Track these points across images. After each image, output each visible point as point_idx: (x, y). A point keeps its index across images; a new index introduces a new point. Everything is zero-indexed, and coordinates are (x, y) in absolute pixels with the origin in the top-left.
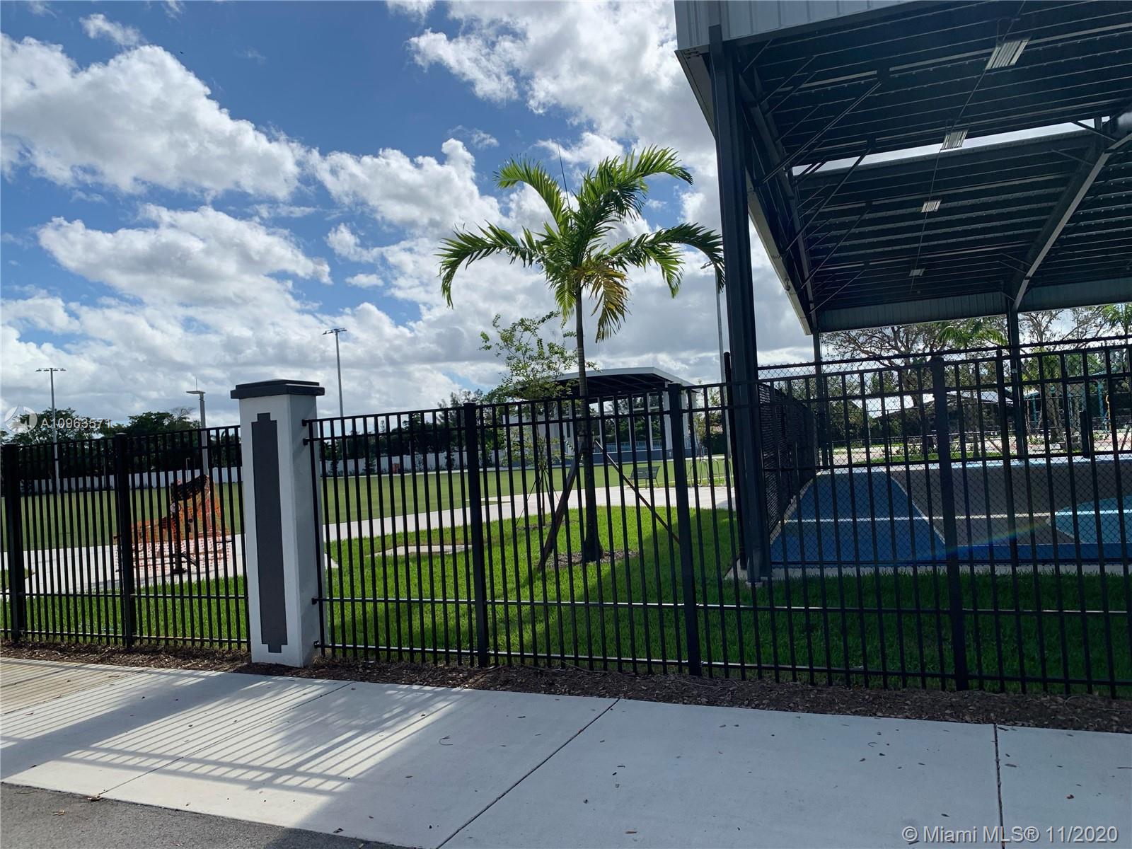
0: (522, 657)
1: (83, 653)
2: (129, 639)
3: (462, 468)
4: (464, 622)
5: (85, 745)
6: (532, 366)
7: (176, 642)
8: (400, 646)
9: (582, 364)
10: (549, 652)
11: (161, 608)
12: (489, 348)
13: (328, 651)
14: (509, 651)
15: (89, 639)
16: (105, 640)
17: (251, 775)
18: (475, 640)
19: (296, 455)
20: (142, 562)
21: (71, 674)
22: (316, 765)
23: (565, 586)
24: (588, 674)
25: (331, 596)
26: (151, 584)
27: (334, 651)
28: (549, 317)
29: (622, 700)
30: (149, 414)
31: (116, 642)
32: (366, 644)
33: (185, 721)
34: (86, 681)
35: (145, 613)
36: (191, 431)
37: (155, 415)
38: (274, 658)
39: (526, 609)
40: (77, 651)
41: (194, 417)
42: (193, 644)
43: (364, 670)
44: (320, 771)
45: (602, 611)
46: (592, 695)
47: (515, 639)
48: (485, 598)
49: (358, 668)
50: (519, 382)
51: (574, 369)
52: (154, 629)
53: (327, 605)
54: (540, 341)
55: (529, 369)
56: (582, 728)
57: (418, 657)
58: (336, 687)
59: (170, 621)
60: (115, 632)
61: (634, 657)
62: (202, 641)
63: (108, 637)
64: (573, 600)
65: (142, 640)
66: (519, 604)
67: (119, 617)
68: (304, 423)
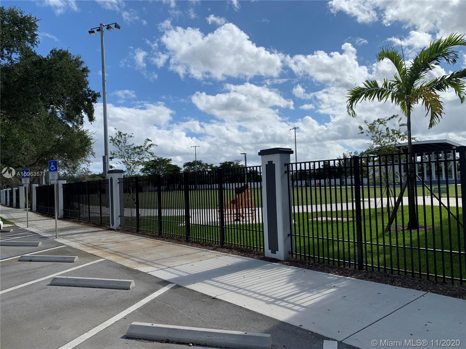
0: (379, 268)
1: (208, 246)
2: (222, 243)
3: (352, 185)
4: (352, 250)
5: (210, 279)
6: (384, 140)
7: (238, 246)
8: (324, 257)
9: (410, 139)
10: (392, 267)
11: (233, 233)
12: (363, 133)
13: (294, 256)
14: (372, 264)
15: (209, 241)
16: (214, 242)
17: (266, 299)
18: (357, 258)
19: (282, 177)
20: (227, 216)
21: (204, 253)
22: (291, 299)
23: (400, 239)
24: (412, 279)
25: (295, 234)
26: (230, 223)
27: (296, 256)
28: (392, 117)
29: (429, 293)
30: (226, 162)
31: (218, 244)
32: (309, 255)
33: (242, 275)
34: (209, 256)
35: (227, 234)
36: (241, 168)
37: (228, 162)
38: (273, 256)
39: (381, 248)
40: (206, 245)
41: (242, 163)
42: (244, 247)
43: (309, 265)
44: (292, 302)
45: (419, 252)
46: (413, 288)
47: (375, 260)
48: (361, 240)
49: (306, 264)
50: (377, 148)
51: (406, 141)
52: (230, 240)
53: (294, 237)
54: (387, 129)
55: (382, 141)
56: (408, 302)
57: (331, 263)
58: (298, 270)
59: (236, 238)
60: (218, 240)
61: (436, 274)
62: (247, 246)
63: (215, 241)
64: (404, 245)
65: (226, 243)
66: (378, 245)
67: (219, 235)
68: (285, 165)
